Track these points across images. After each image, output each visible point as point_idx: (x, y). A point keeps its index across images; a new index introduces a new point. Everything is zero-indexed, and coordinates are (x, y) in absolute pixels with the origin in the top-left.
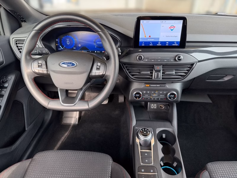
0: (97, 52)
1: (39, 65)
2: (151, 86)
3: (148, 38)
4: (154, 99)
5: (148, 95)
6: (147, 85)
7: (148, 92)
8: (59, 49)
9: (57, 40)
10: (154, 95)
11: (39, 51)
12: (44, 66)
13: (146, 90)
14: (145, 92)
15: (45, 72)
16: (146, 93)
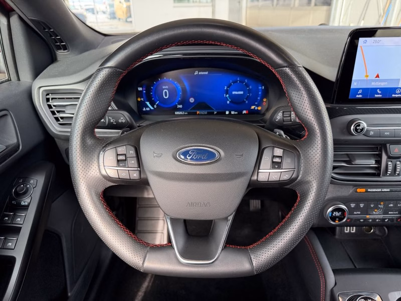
0: (230, 113)
1: (120, 158)
2: (369, 190)
3: (373, 81)
4: (374, 220)
5: (359, 213)
6: (359, 190)
7: (362, 205)
8: (144, 109)
9: (140, 89)
10: (374, 213)
11: (109, 120)
12: (133, 162)
13: (357, 201)
14: (353, 205)
15: (135, 175)
16: (357, 208)
